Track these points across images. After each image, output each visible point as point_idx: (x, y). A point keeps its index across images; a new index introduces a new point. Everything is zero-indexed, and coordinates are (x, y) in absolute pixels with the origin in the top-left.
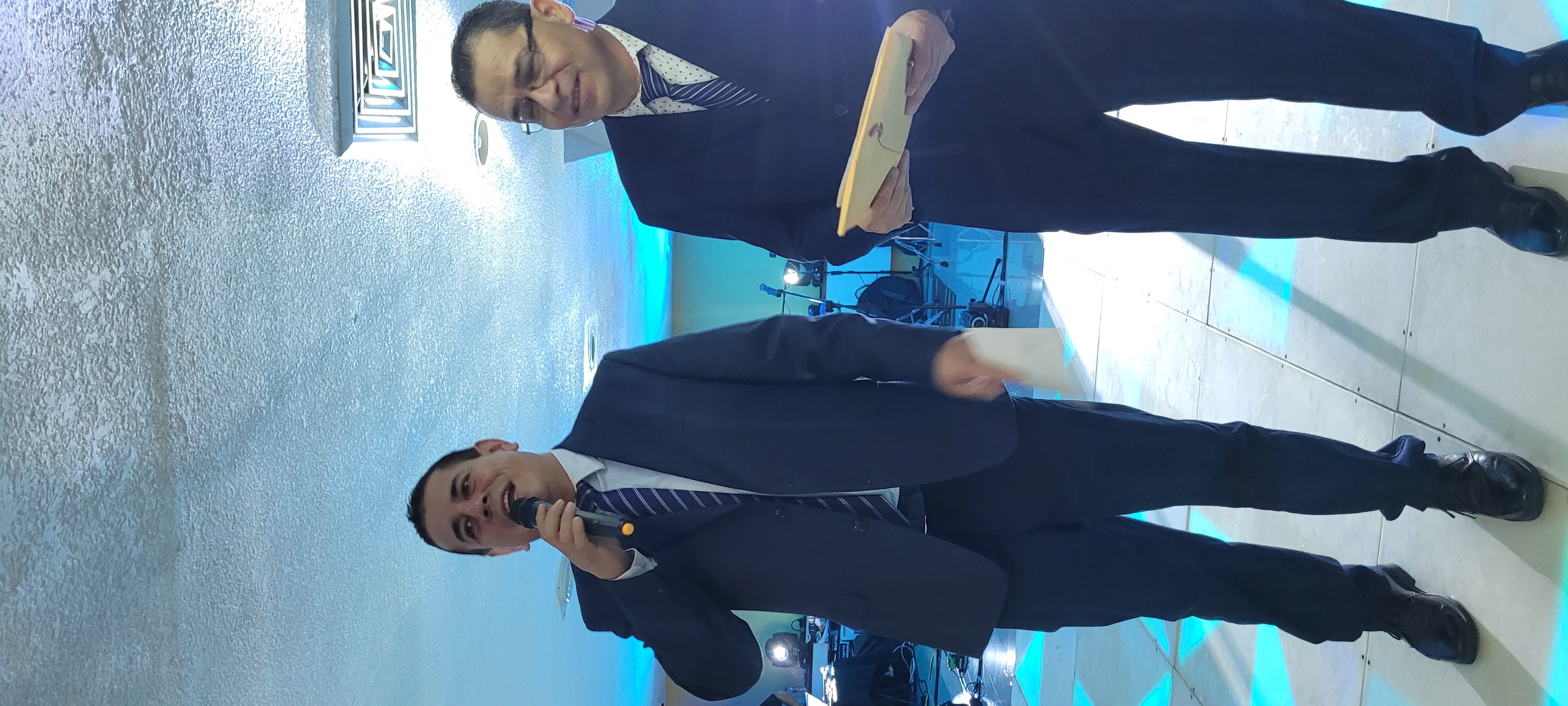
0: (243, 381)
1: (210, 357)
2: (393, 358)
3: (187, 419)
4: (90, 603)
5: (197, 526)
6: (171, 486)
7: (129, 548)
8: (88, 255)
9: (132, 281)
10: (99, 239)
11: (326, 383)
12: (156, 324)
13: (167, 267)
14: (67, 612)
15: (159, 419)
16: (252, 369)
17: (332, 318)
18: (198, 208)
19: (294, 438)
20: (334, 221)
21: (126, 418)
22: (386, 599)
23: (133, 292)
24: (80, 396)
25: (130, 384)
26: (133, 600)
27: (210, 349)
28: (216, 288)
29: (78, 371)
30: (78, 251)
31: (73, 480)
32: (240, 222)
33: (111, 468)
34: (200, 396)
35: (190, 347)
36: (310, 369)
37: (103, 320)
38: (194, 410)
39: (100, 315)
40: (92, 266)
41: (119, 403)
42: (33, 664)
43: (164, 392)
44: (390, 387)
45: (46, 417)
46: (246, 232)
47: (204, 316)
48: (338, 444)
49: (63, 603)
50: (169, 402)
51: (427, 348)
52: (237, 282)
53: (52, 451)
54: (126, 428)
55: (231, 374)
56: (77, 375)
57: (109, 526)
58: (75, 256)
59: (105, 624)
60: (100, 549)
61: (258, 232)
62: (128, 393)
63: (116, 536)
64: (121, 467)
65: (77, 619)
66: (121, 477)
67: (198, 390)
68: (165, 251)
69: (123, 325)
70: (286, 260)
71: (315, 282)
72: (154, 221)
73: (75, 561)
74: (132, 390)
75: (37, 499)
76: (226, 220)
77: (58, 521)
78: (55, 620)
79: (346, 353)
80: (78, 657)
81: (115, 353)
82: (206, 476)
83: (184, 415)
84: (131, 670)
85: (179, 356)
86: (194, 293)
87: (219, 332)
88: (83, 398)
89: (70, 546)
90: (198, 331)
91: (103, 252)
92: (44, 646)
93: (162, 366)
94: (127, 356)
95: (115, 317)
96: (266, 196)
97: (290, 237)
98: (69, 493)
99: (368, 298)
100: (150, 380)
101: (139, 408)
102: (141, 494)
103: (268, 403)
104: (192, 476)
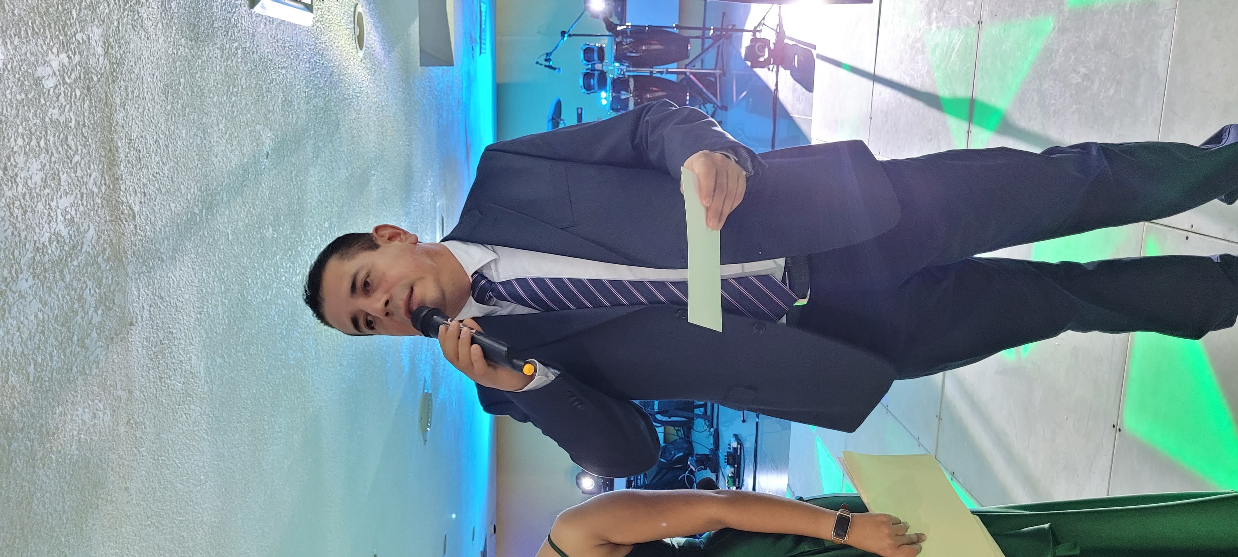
0: (180, 186)
1: (153, 157)
2: (297, 197)
3: (136, 209)
4: (59, 357)
5: (147, 307)
6: (124, 266)
7: (90, 314)
8: (49, 36)
9: (86, 72)
10: (58, 24)
11: (246, 205)
12: (108, 116)
13: (115, 66)
14: (39, 360)
15: (112, 204)
16: (187, 177)
17: (249, 149)
18: (140, 21)
19: (222, 247)
20: (249, 65)
21: (85, 196)
22: (296, 402)
23: (88, 82)
24: (45, 165)
25: (87, 165)
26: (95, 362)
27: (153, 151)
28: (156, 98)
29: (43, 140)
30: (40, 30)
31: (42, 240)
32: (174, 43)
33: (73, 238)
34: (146, 190)
35: (136, 145)
36: (233, 190)
37: (62, 99)
38: (141, 203)
39: (60, 94)
40: (52, 47)
41: (78, 180)
42: (11, 399)
43: (116, 179)
44: (295, 221)
45: (16, 175)
46: (179, 54)
47: (147, 120)
48: (256, 261)
49: (36, 351)
50: (120, 190)
51: (322, 195)
52: (173, 97)
53: (22, 208)
54: (85, 205)
55: (170, 177)
56: (42, 143)
57: (73, 290)
58: (37, 33)
59: (72, 378)
60: (66, 309)
61: (189, 57)
62: (86, 173)
63: (79, 300)
64: (82, 238)
65: (49, 368)
66: (82, 248)
67: (144, 185)
68: (113, 52)
69: (80, 109)
70: (212, 89)
71: (235, 115)
72: (103, 21)
73: (46, 316)
74: (89, 171)
75: (12, 250)
76: (163, 38)
77: (29, 274)
78: (30, 365)
79: (261, 184)
80: (50, 403)
81: (74, 134)
82: (153, 264)
83: (133, 205)
84: (95, 424)
85: (127, 150)
86: (138, 96)
87: (159, 137)
88: (47, 167)
89: (40, 301)
90: (143, 132)
91: (61, 38)
92: (21, 386)
93: (114, 156)
94: (84, 139)
95: (73, 100)
96: (195, 27)
97: (215, 69)
98: (38, 251)
99: (277, 140)
100: (103, 167)
101: (96, 190)
102: (99, 267)
103: (201, 211)
104: (141, 261)
